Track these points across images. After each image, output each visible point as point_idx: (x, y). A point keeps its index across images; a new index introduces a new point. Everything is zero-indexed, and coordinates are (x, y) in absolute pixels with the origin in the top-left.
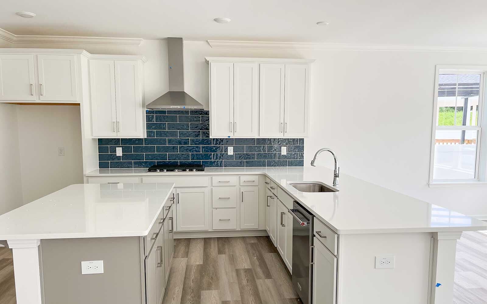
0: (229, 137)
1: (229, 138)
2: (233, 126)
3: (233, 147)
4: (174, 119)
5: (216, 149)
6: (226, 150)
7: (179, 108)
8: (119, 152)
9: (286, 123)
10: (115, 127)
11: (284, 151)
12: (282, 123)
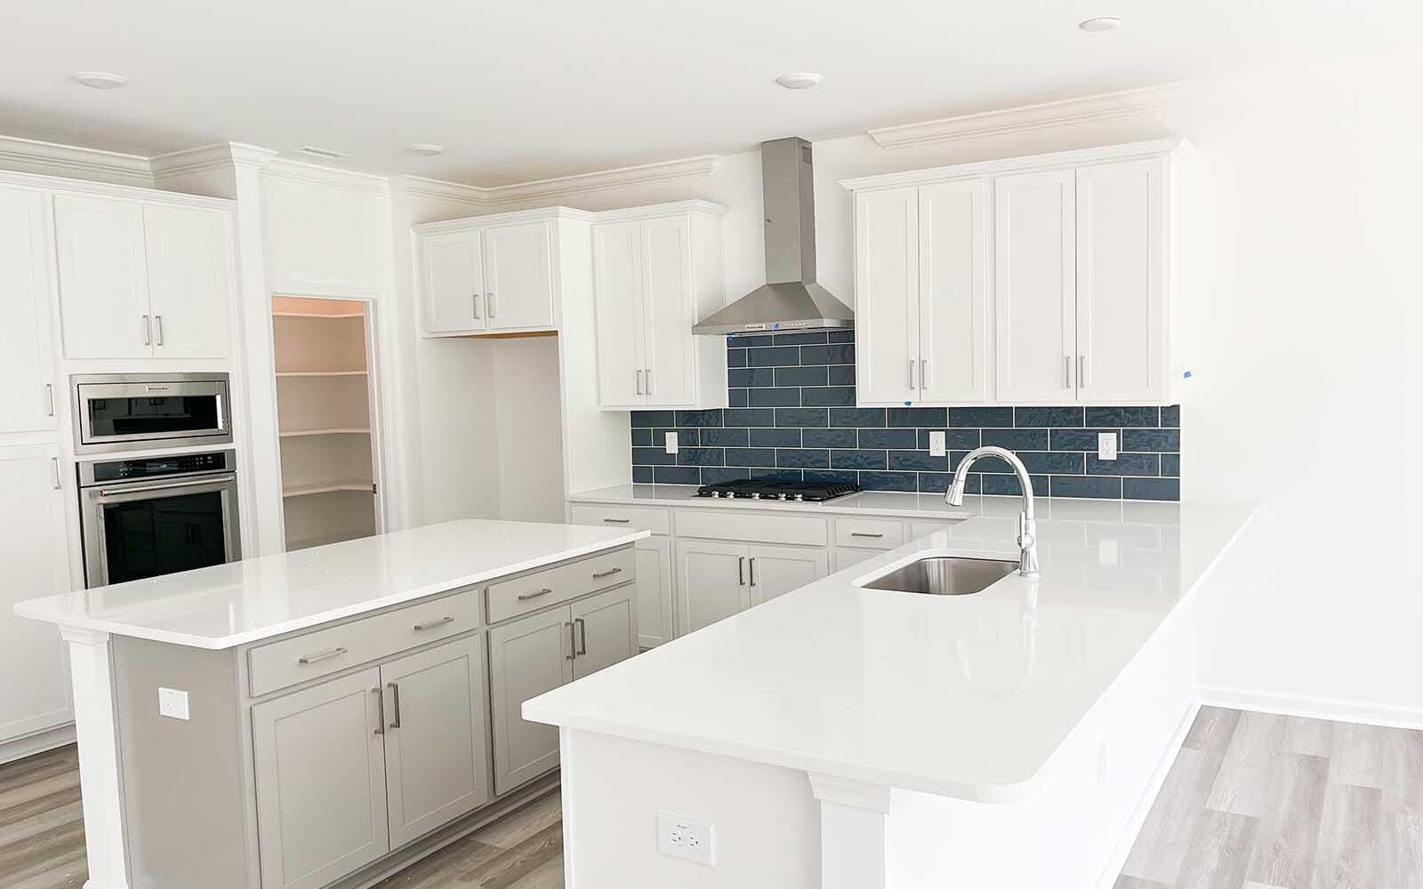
0: (909, 403)
1: (906, 406)
2: (916, 371)
3: (944, 433)
4: (790, 357)
6: (925, 443)
7: (764, 329)
8: (672, 444)
9: (1082, 358)
10: (643, 384)
11: (1108, 447)
12: (1068, 359)
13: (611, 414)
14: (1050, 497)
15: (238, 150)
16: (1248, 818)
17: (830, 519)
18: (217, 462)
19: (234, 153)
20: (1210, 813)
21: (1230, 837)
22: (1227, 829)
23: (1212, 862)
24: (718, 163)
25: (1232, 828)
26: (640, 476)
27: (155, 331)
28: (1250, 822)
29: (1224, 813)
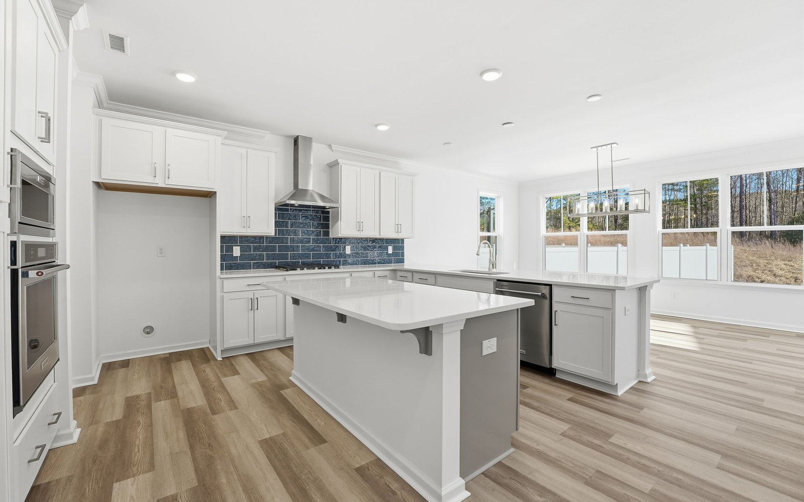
2: (360, 225)
3: (350, 246)
5: (335, 248)
6: (344, 249)
10: (244, 223)
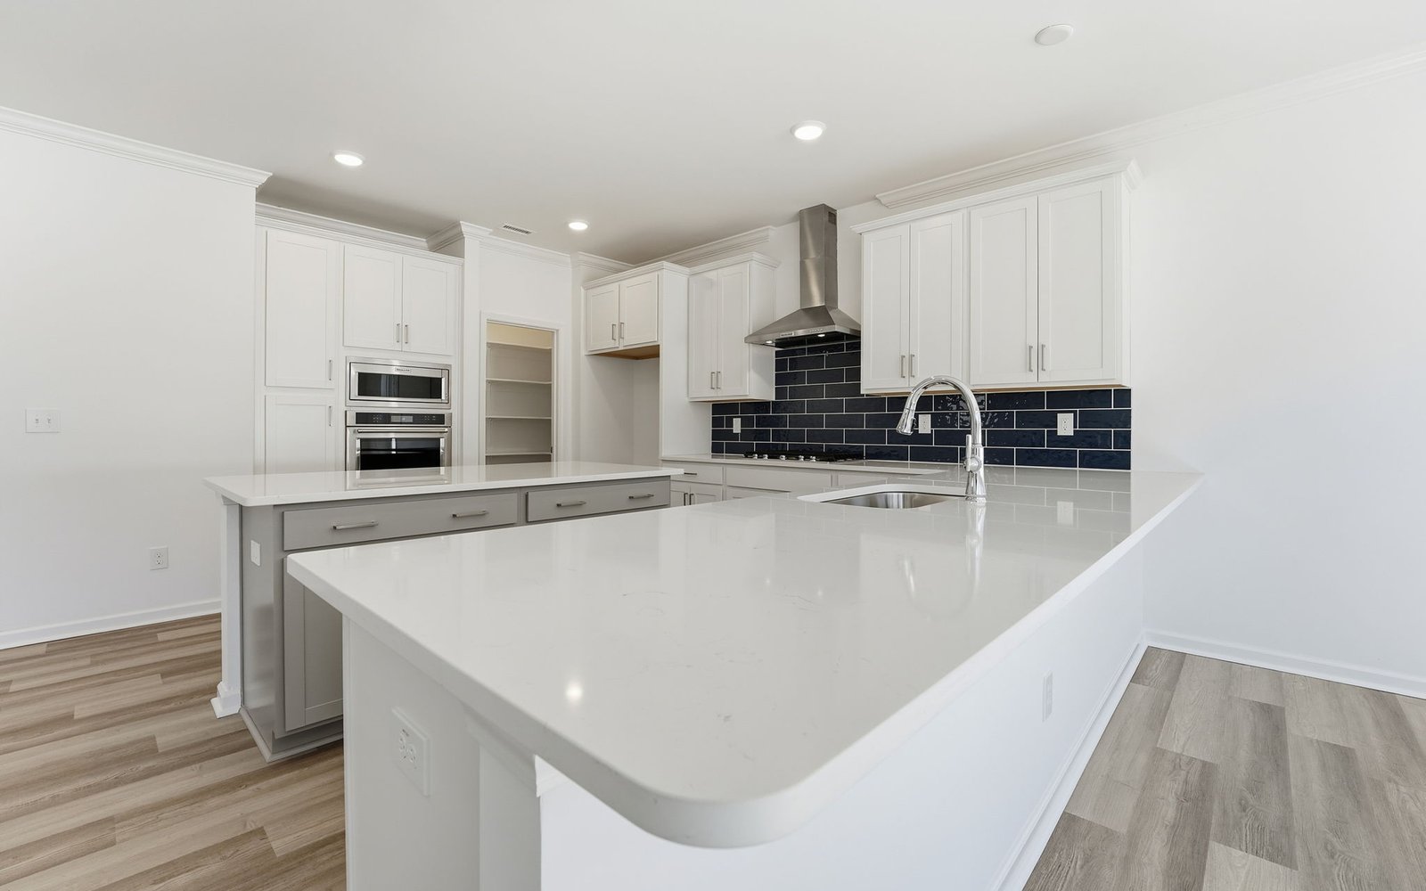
2: (906, 364)
3: (930, 415)
8: (737, 426)
9: (1043, 346)
10: (714, 382)
11: (1066, 424)
12: (1031, 347)
13: (698, 403)
14: (1015, 466)
15: (466, 228)
16: (1204, 764)
17: (834, 474)
18: (439, 419)
19: (464, 229)
20: (1163, 752)
21: (1186, 782)
22: (1183, 773)
23: (1169, 812)
24: (773, 232)
25: (1188, 772)
26: (716, 449)
27: (403, 333)
28: (1207, 769)
29: (1177, 754)
